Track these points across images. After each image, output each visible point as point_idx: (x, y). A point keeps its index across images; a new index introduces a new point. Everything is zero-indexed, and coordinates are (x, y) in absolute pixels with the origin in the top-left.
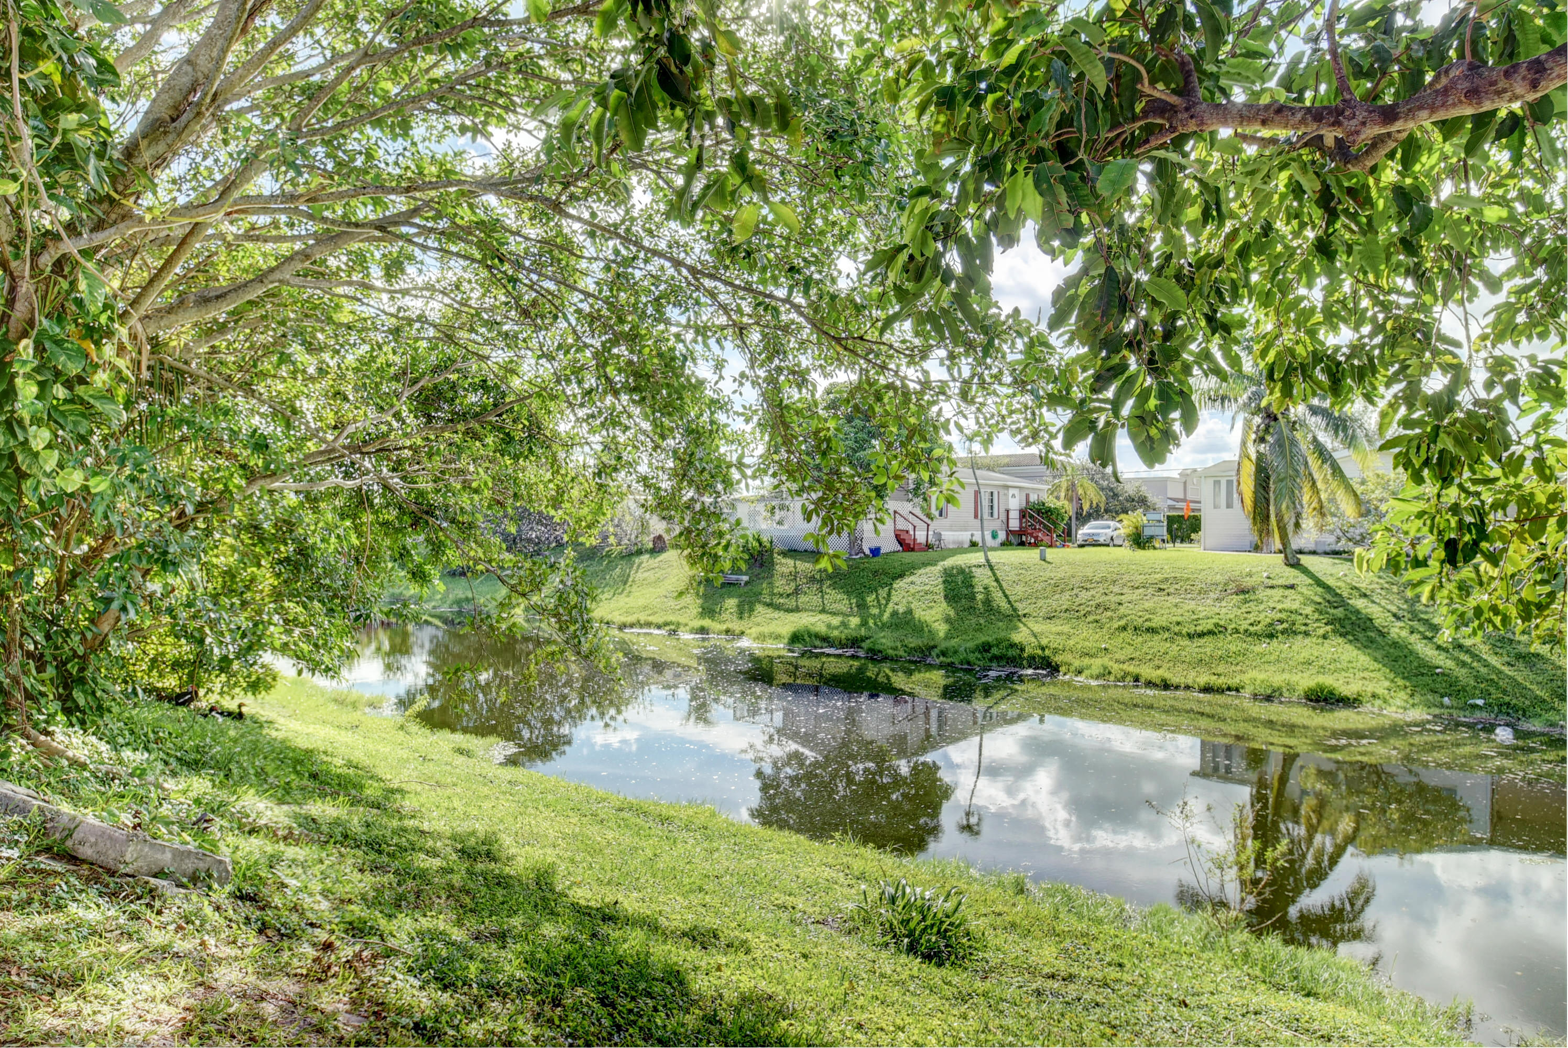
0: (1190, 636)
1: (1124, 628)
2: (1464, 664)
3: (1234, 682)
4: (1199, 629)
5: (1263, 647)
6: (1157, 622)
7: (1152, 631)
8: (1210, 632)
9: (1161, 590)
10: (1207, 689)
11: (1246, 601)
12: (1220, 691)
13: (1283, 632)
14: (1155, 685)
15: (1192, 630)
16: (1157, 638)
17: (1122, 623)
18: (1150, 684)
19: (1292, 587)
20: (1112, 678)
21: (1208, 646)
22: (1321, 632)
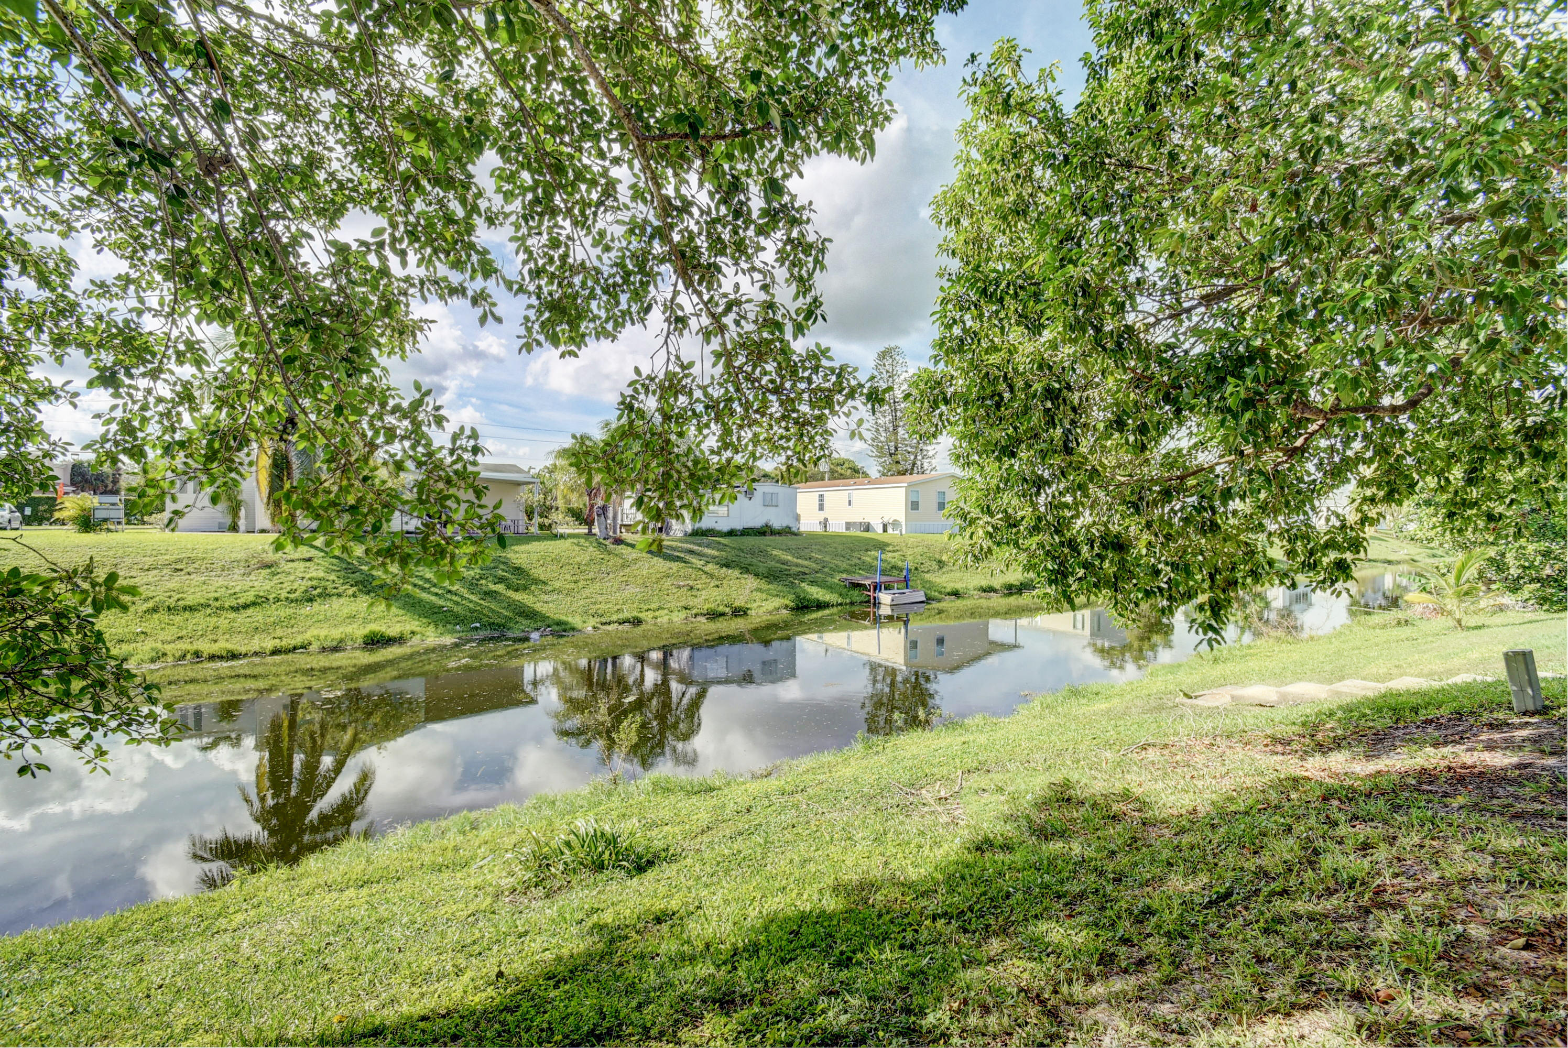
0: (235, 609)
1: (155, 610)
2: (457, 603)
3: (298, 640)
4: (241, 601)
5: (307, 609)
6: (190, 600)
7: (191, 609)
8: (254, 604)
9: (177, 570)
10: (275, 652)
11: (274, 574)
12: (287, 651)
13: (320, 595)
14: (221, 658)
15: (234, 603)
16: (197, 614)
17: (150, 604)
18: (212, 658)
19: (310, 560)
20: (170, 659)
21: (257, 615)
22: (350, 592)
